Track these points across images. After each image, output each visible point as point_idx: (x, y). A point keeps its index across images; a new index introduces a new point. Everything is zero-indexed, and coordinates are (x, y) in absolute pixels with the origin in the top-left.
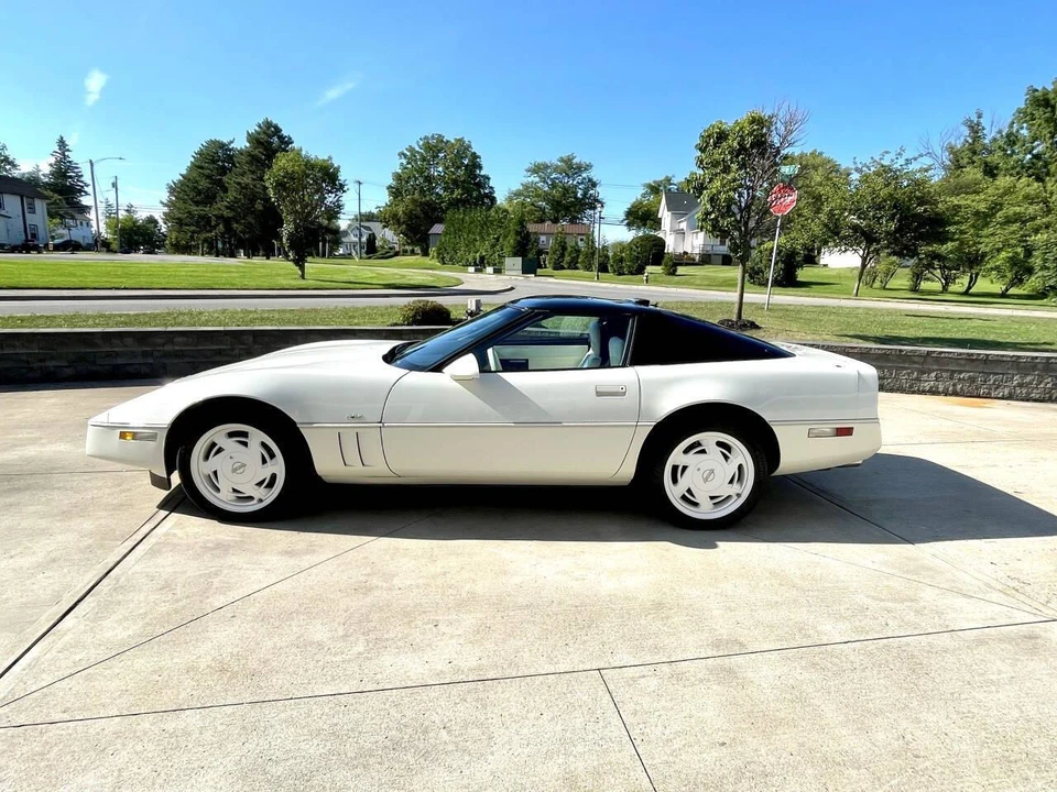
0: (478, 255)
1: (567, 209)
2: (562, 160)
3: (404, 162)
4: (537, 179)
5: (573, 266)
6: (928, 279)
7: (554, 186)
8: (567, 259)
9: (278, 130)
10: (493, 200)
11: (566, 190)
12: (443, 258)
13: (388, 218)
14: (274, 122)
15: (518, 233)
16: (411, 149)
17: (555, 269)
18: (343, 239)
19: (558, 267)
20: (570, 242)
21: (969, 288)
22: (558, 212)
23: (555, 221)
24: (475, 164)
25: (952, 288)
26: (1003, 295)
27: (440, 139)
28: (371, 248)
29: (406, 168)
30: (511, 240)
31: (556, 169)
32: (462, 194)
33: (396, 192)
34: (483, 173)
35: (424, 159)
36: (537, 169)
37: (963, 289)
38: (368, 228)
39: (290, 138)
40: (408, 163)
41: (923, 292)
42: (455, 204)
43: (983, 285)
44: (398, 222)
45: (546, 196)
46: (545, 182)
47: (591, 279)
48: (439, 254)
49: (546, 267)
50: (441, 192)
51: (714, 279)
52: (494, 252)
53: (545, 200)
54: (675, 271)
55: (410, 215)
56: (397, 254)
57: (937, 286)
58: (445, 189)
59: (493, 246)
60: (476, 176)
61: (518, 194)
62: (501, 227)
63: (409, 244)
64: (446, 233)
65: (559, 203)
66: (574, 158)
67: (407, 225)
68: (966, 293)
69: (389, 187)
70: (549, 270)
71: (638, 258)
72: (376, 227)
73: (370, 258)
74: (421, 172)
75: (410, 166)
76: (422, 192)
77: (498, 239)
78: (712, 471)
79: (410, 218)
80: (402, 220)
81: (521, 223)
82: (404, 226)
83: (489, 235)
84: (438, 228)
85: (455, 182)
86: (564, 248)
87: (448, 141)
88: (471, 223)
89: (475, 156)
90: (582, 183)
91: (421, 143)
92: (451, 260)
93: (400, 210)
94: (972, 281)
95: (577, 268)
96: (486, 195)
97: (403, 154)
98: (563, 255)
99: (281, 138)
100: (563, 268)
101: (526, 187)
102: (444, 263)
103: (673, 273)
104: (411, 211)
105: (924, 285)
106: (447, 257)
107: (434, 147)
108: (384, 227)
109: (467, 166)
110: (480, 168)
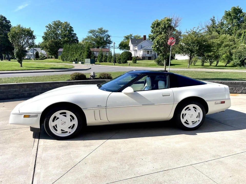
0: (75, 58)
1: (101, 44)
2: (99, 29)
3: (48, 29)
4: (92, 35)
5: (105, 61)
6: (206, 62)
7: (97, 37)
8: (104, 59)
9: (5, 19)
10: (78, 41)
11: (101, 38)
12: (63, 59)
13: (42, 47)
14: (4, 16)
15: (88, 51)
16: (50, 25)
17: (100, 62)
18: (27, 54)
19: (101, 61)
20: (104, 54)
21: (217, 64)
22: (98, 45)
23: (98, 47)
24: (71, 30)
25: (212, 64)
26: (226, 66)
27: (59, 22)
28: (37, 56)
29: (49, 31)
30: (86, 53)
31: (97, 32)
32: (68, 39)
33: (45, 38)
34: (74, 33)
35: (54, 28)
36: (91, 32)
37: (215, 65)
38: (36, 50)
39: (9, 21)
40: (49, 29)
41: (205, 66)
42: (66, 42)
43: (220, 64)
44: (47, 48)
45: (94, 40)
46: (94, 36)
47: (112, 65)
48: (62, 58)
49: (97, 62)
50: (60, 38)
51: (148, 64)
52: (80, 57)
53: (94, 41)
54: (136, 62)
55: (51, 45)
56: (46, 58)
57: (208, 64)
58: (62, 38)
59: (80, 55)
60: (72, 34)
61: (86, 39)
62: (82, 49)
63: (50, 55)
64: (64, 51)
65: (99, 42)
66: (103, 28)
67: (50, 49)
68: (216, 66)
69: (43, 37)
70: (98, 63)
71: (125, 58)
72: (39, 50)
73: (37, 59)
74: (54, 32)
75: (49, 30)
76: (54, 38)
77: (81, 53)
78: (192, 115)
79: (51, 46)
80: (48, 47)
81: (89, 48)
82: (49, 49)
83: (78, 52)
84: (61, 50)
85: (65, 35)
86: (102, 56)
87: (62, 23)
88: (72, 48)
89: (71, 27)
90: (106, 36)
91: (53, 23)
92: (66, 60)
93: (47, 44)
94: (217, 63)
95: (107, 62)
96: (75, 39)
97: (47, 26)
98: (102, 58)
99: (6, 21)
100: (102, 62)
101: (88, 37)
102: (64, 61)
103: (136, 63)
104: (51, 44)
105: (205, 64)
106: (65, 59)
107: (58, 25)
108: (42, 49)
109: (68, 31)
110: (73, 31)
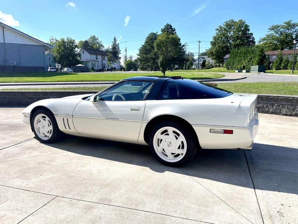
0: (242, 65)
1: (287, 43)
2: (286, 23)
3: (217, 32)
4: (273, 32)
5: (285, 68)
7: (281, 34)
8: (283, 65)
9: (171, 26)
10: (254, 42)
11: (287, 35)
12: (228, 68)
13: (210, 54)
14: (170, 24)
15: (260, 55)
16: (221, 27)
17: (277, 69)
18: (194, 63)
19: (278, 68)
20: (285, 58)
22: (283, 45)
23: (282, 49)
24: (247, 28)
27: (233, 21)
28: (204, 66)
29: (218, 34)
30: (257, 59)
31: (282, 27)
32: (240, 42)
33: (213, 44)
34: (250, 32)
35: (225, 30)
36: (273, 28)
38: (203, 58)
39: (175, 29)
40: (219, 32)
42: (236, 46)
44: (213, 55)
45: (277, 39)
46: (277, 33)
48: (227, 66)
49: (272, 69)
52: (249, 64)
53: (276, 40)
55: (217, 52)
56: (213, 67)
58: (233, 41)
59: (249, 61)
60: (247, 34)
61: (264, 39)
62: (252, 53)
63: (217, 63)
64: (230, 58)
65: (283, 41)
66: (291, 21)
67: (216, 56)
69: (211, 42)
70: (274, 70)
72: (206, 57)
73: (202, 69)
74: (224, 35)
75: (219, 33)
76: (224, 43)
77: (251, 59)
78: (170, 143)
79: (217, 53)
80: (214, 54)
81: (262, 51)
82: (215, 56)
83: (247, 57)
84: (227, 56)
85: (238, 38)
86: (281, 60)
87: (235, 22)
88: (240, 53)
89: (247, 26)
90: (295, 31)
91: (225, 24)
92: (231, 68)
93: (214, 51)
95: (287, 69)
96: (251, 41)
97: (217, 29)
98: (281, 63)
99: (172, 29)
100: (280, 69)
101: (268, 36)
102: (229, 70)
104: (218, 50)
106: (230, 67)
107: (229, 25)
108: (208, 57)
109: (243, 31)
110: (249, 30)
